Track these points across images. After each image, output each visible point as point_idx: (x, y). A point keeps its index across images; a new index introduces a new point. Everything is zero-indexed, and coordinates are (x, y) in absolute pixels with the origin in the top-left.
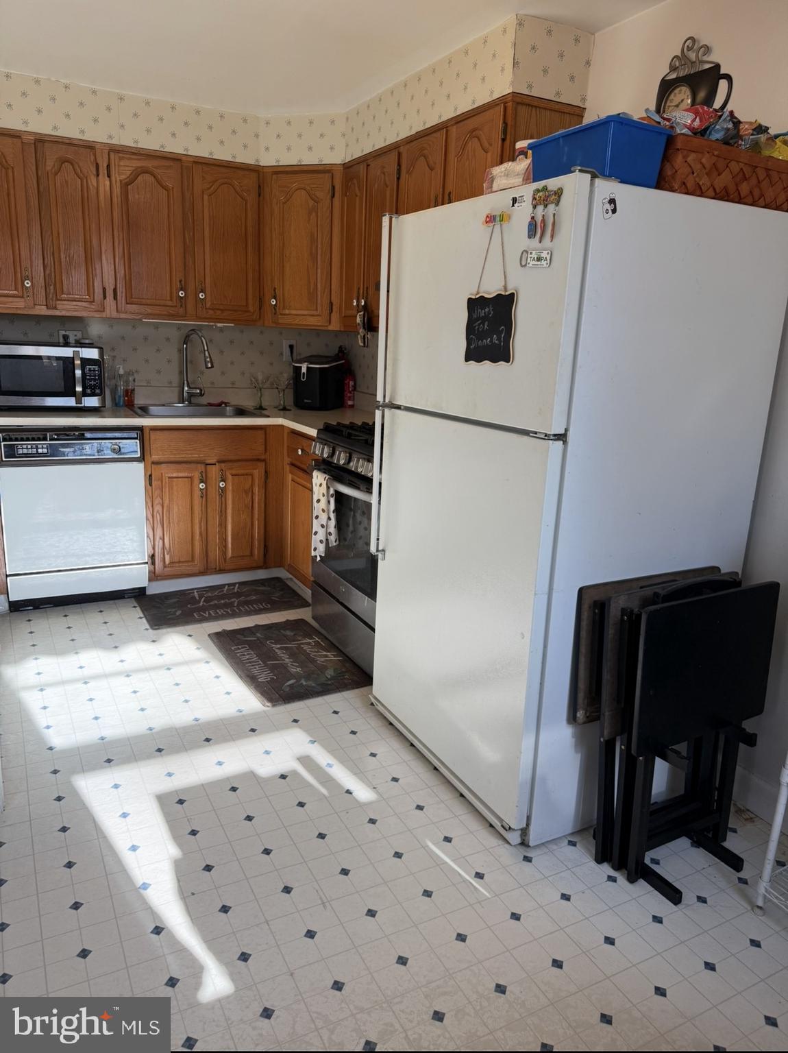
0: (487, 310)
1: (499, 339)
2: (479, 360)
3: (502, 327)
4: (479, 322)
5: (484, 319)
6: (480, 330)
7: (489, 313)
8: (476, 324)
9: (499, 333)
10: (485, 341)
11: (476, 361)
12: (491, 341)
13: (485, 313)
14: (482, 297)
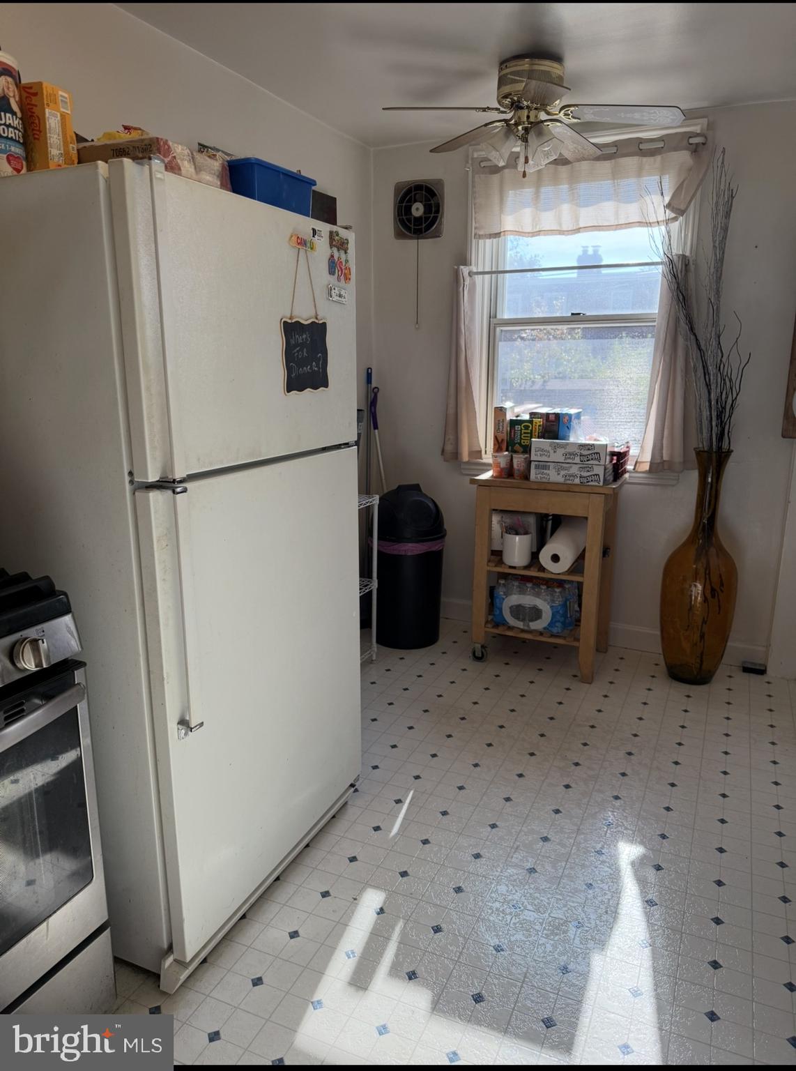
0: (304, 336)
1: (317, 366)
2: (301, 389)
3: (320, 355)
4: (298, 349)
5: (302, 345)
6: (300, 357)
7: (306, 338)
8: (295, 351)
9: (317, 360)
10: (305, 368)
11: (298, 391)
12: (311, 368)
13: (303, 340)
14: (298, 322)
